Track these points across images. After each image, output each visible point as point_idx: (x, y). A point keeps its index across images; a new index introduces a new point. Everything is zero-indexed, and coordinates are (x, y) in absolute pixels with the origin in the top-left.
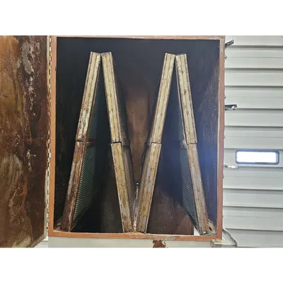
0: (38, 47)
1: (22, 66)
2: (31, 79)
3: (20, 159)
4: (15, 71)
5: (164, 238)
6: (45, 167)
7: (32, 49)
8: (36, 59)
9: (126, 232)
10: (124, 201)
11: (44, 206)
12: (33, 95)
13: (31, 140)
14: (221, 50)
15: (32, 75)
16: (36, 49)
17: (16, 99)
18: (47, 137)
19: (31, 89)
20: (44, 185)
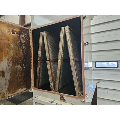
0: (26, 35)
1: (21, 41)
2: (24, 44)
3: (21, 66)
4: (18, 43)
5: (63, 95)
6: (31, 69)
7: (24, 36)
8: (25, 38)
9: (52, 91)
10: (51, 80)
11: (31, 80)
12: (25, 49)
13: (25, 61)
14: (81, 20)
15: (24, 43)
16: (25, 35)
17: (19, 50)
18: (31, 60)
19: (24, 47)
20: (30, 74)
